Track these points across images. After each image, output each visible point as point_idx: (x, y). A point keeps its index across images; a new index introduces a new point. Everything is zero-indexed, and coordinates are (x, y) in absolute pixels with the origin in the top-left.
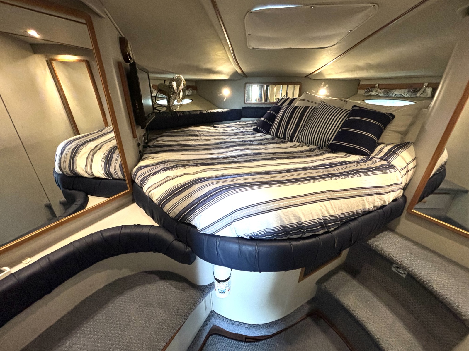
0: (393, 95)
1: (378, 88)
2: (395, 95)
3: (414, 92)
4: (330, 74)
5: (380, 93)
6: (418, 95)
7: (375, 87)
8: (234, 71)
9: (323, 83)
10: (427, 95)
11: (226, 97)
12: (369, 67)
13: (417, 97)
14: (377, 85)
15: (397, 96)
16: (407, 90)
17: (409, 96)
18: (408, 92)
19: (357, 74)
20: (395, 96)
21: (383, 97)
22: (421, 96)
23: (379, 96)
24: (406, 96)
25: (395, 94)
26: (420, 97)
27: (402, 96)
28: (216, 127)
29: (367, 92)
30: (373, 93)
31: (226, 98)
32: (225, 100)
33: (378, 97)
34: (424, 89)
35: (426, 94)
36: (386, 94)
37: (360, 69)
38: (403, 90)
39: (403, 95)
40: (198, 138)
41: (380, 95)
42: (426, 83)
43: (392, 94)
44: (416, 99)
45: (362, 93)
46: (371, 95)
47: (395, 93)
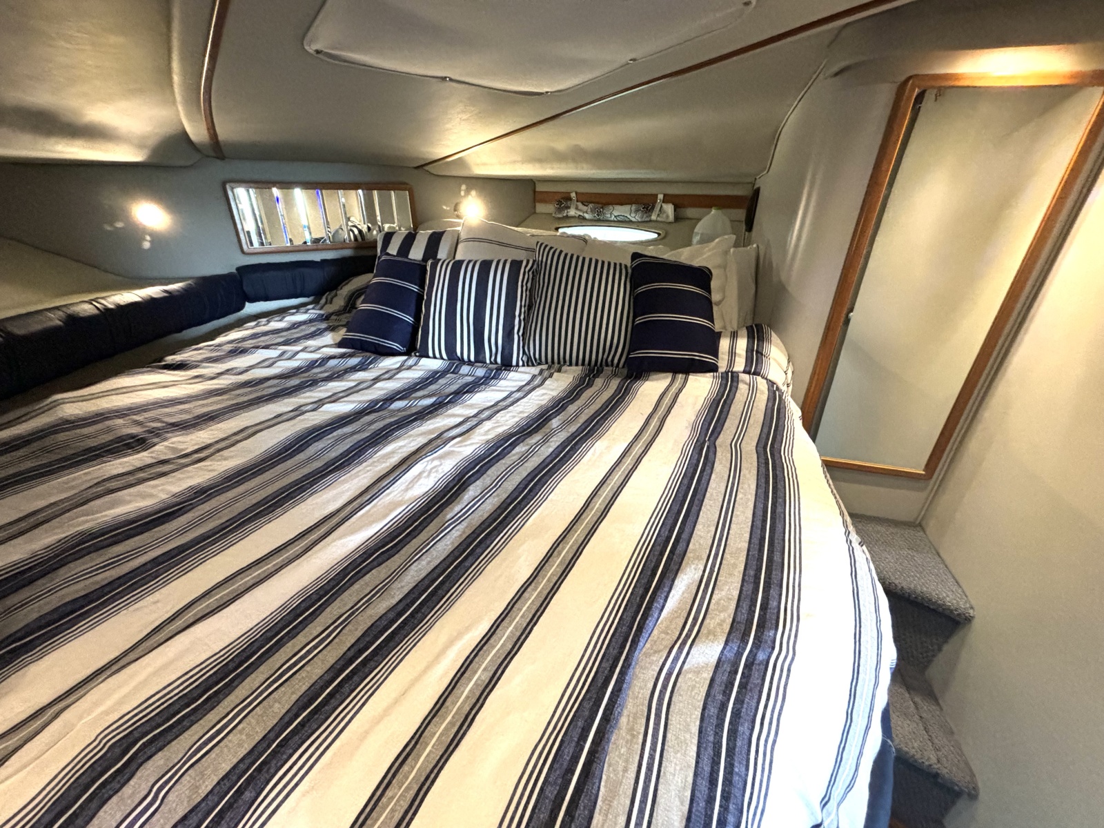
0: (611, 217)
1: (577, 201)
2: (615, 217)
3: (646, 213)
4: (484, 164)
5: (587, 212)
6: (654, 217)
7: (570, 199)
8: (168, 130)
9: (464, 187)
10: (668, 216)
11: (151, 235)
12: (578, 155)
13: (650, 221)
14: (573, 195)
15: (619, 219)
16: (634, 207)
17: (639, 220)
18: (637, 211)
19: (552, 168)
20: (615, 219)
21: (591, 220)
22: (659, 219)
23: (584, 219)
24: (633, 219)
25: (616, 215)
26: (656, 221)
27: (627, 220)
28: (181, 366)
29: (560, 210)
30: (572, 212)
31: (148, 238)
32: (147, 245)
33: (581, 221)
34: (660, 206)
35: (664, 215)
36: (598, 215)
37: (559, 157)
38: (627, 208)
39: (629, 216)
40: (161, 450)
41: (587, 216)
42: (661, 194)
43: (609, 216)
44: (651, 224)
45: (550, 212)
46: (567, 217)
47: (616, 213)
